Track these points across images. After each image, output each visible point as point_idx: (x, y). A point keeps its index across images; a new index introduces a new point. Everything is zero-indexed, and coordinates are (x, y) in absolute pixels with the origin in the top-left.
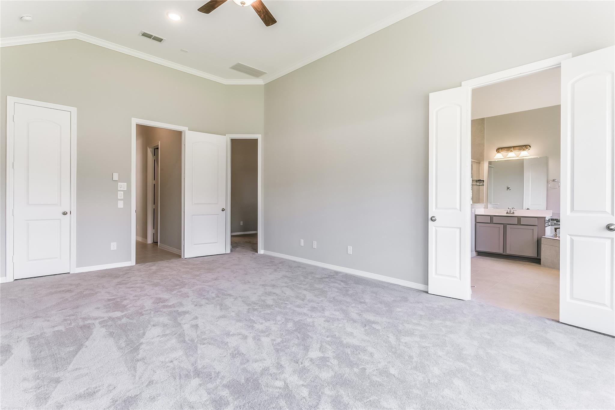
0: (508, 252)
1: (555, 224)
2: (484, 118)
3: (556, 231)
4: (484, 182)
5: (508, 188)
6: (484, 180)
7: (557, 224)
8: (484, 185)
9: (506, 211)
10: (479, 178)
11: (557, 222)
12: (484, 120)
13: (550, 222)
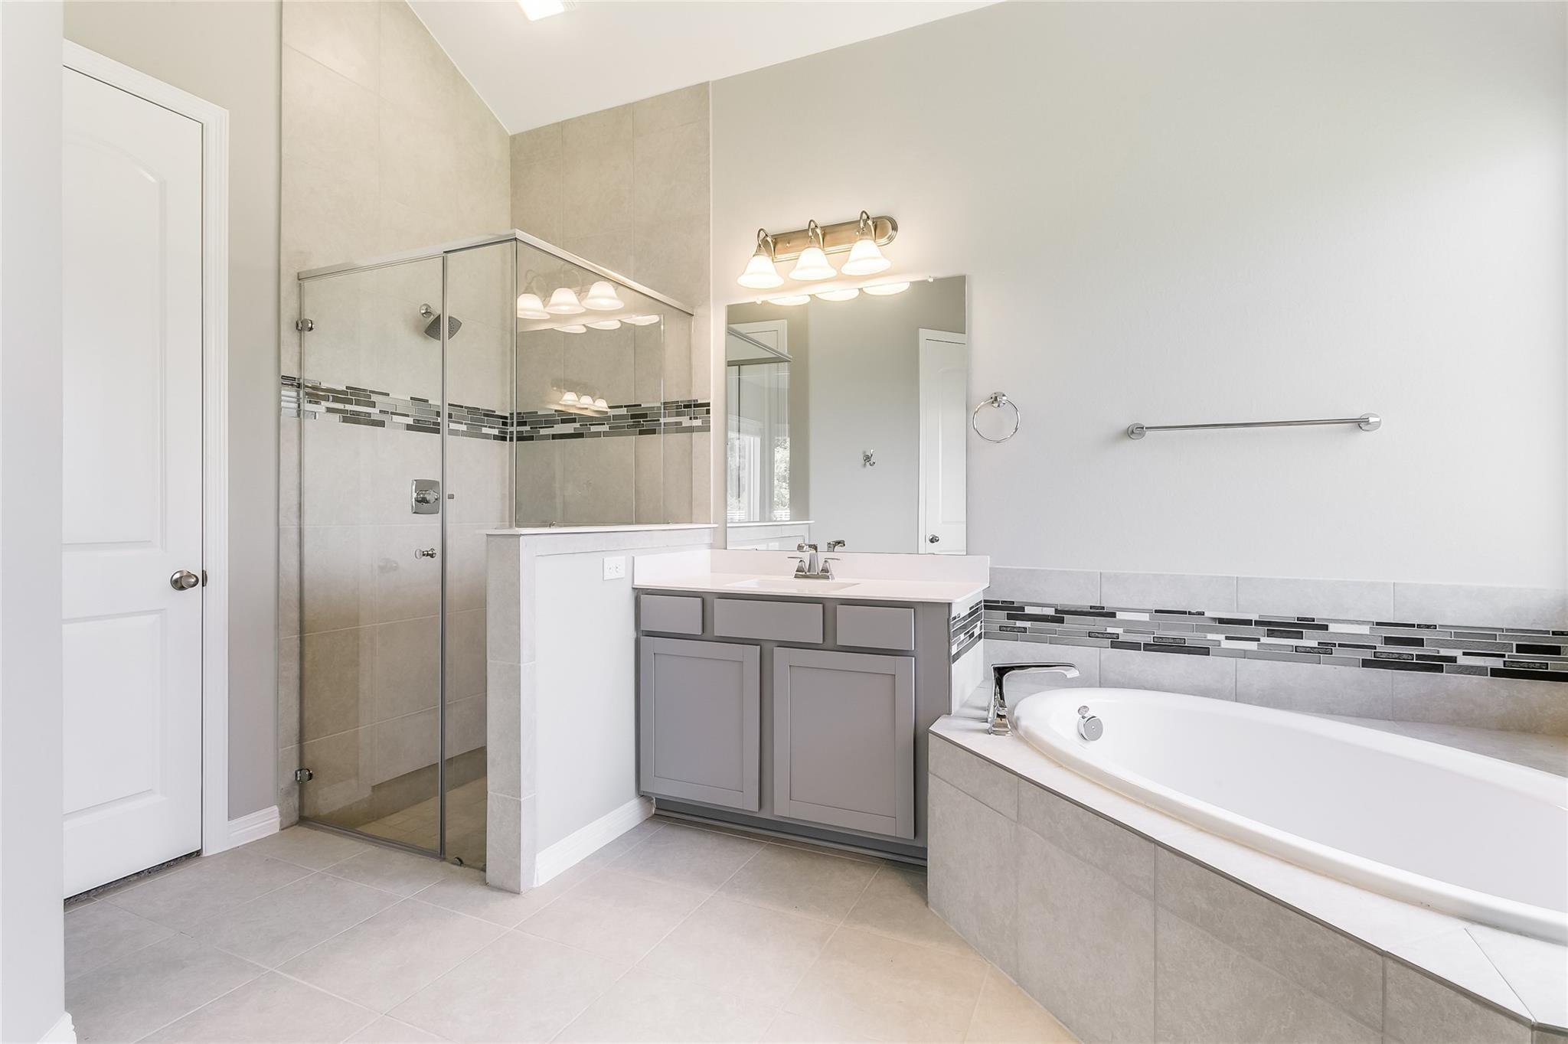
0: (782, 808)
1: (1001, 628)
2: (708, 82)
3: (999, 683)
4: (708, 412)
5: (868, 458)
6: (708, 405)
7: (1013, 629)
8: (706, 428)
9: (796, 564)
10: (690, 391)
11: (1010, 617)
12: (707, 93)
13: (978, 619)
